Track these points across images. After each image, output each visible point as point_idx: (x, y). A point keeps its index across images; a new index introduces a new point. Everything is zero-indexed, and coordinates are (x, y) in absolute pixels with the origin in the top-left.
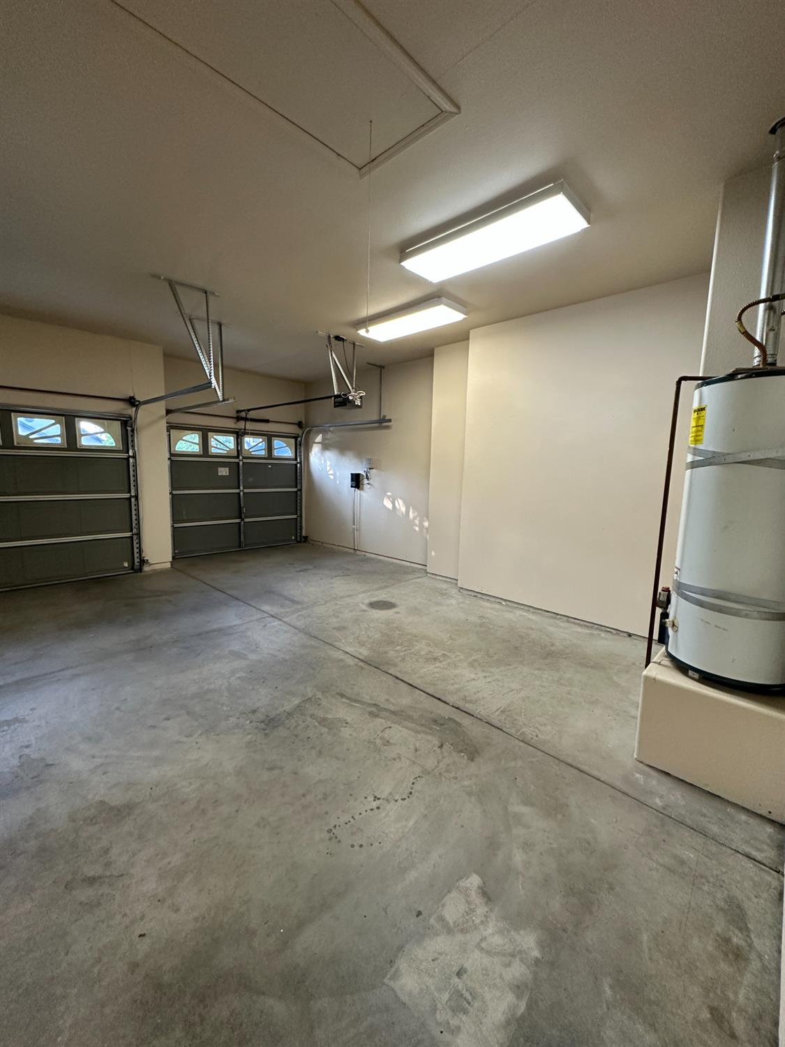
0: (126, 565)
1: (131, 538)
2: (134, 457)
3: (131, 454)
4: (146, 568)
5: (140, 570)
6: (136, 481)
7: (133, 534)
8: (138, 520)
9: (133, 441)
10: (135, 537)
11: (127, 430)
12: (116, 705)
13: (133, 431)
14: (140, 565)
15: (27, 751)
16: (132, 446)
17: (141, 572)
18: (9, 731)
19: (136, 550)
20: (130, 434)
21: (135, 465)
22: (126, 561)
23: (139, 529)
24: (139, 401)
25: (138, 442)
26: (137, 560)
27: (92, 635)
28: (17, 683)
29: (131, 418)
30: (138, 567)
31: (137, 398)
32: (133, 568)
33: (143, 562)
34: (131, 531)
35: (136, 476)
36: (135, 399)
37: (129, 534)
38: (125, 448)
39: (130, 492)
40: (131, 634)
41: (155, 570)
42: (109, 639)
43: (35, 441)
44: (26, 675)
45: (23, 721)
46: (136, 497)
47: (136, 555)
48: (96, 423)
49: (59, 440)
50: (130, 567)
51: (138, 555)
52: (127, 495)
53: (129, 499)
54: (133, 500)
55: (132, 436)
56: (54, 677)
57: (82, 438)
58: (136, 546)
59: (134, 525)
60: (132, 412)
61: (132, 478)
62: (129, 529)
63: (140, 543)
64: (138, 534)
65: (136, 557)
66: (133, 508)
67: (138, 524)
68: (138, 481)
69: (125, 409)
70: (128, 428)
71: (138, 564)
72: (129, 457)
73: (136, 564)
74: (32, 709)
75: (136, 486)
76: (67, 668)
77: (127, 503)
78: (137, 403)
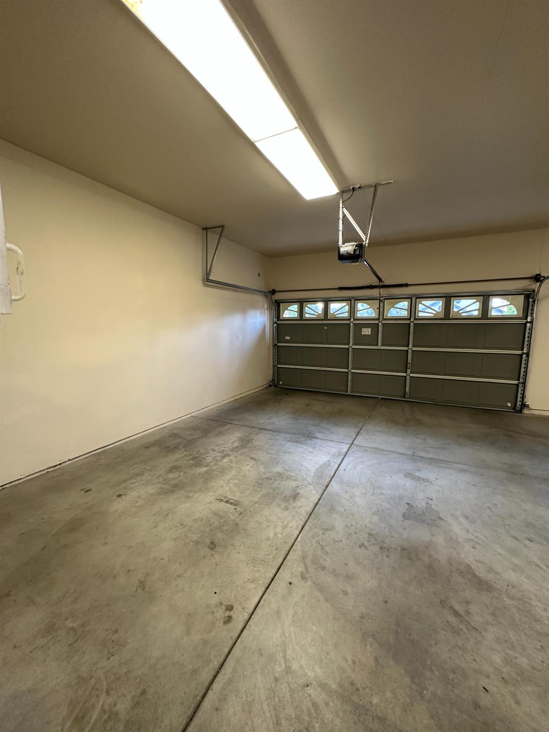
0: (509, 405)
1: (518, 385)
2: (531, 322)
3: (529, 320)
4: (526, 411)
5: (521, 411)
6: (530, 341)
7: (519, 383)
8: (526, 372)
9: (532, 310)
10: (520, 385)
11: (529, 301)
12: (489, 505)
13: (534, 302)
14: (521, 408)
15: (430, 502)
16: (531, 314)
17: (521, 413)
18: (423, 485)
19: (519, 396)
20: (531, 303)
21: (531, 329)
22: (510, 402)
23: (525, 379)
24: (544, 277)
25: (537, 310)
26: (519, 403)
27: (478, 448)
28: (430, 459)
29: (534, 291)
30: (519, 409)
31: (543, 275)
32: (514, 409)
33: (524, 406)
34: (519, 380)
35: (530, 337)
36: (541, 275)
37: (516, 382)
38: (525, 315)
39: (522, 350)
40: (507, 458)
41: (534, 415)
42: (490, 456)
43: (462, 314)
44: (435, 457)
45: (431, 483)
46: (528, 354)
47: (519, 399)
48: (504, 299)
49: (476, 313)
50: (512, 407)
51: (521, 399)
52: (520, 352)
53: (521, 355)
54: (524, 356)
55: (532, 306)
56: (451, 465)
57: (493, 310)
58: (520, 391)
59: (521, 376)
60: (536, 287)
61: (526, 339)
62: (516, 378)
63: (524, 390)
64: (524, 383)
65: (518, 402)
66: (523, 362)
67: (526, 375)
68: (531, 342)
69: (529, 285)
70: (530, 300)
71: (520, 406)
72: (527, 322)
73: (518, 405)
74: (436, 479)
75: (529, 345)
76: (459, 463)
77: (519, 357)
78: (542, 278)
